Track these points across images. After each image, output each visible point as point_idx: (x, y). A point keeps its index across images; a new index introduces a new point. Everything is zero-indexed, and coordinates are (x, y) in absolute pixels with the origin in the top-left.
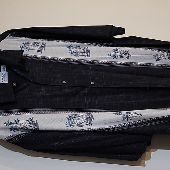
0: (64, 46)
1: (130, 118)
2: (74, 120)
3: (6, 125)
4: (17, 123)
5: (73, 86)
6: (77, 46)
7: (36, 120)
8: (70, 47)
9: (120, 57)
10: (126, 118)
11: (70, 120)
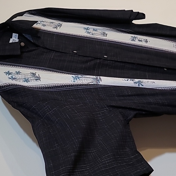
0: (81, 27)
1: (142, 84)
2: (79, 79)
3: (6, 74)
4: (17, 74)
5: (84, 55)
6: (94, 29)
7: (39, 75)
8: (87, 29)
9: (139, 40)
10: (137, 83)
11: (75, 80)
